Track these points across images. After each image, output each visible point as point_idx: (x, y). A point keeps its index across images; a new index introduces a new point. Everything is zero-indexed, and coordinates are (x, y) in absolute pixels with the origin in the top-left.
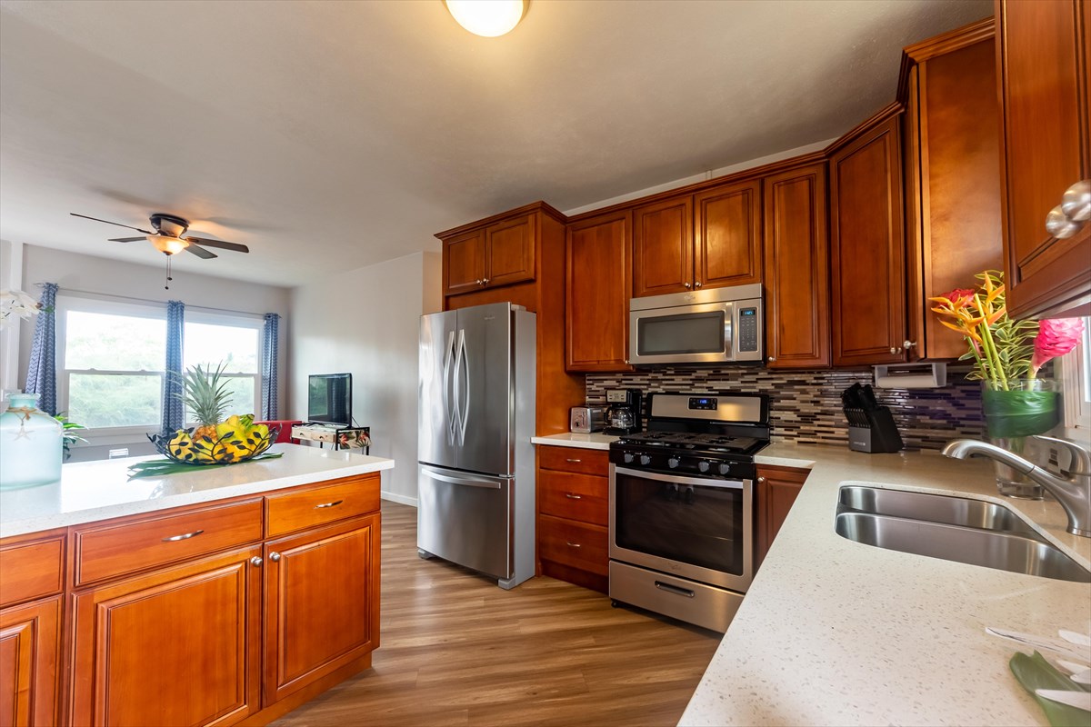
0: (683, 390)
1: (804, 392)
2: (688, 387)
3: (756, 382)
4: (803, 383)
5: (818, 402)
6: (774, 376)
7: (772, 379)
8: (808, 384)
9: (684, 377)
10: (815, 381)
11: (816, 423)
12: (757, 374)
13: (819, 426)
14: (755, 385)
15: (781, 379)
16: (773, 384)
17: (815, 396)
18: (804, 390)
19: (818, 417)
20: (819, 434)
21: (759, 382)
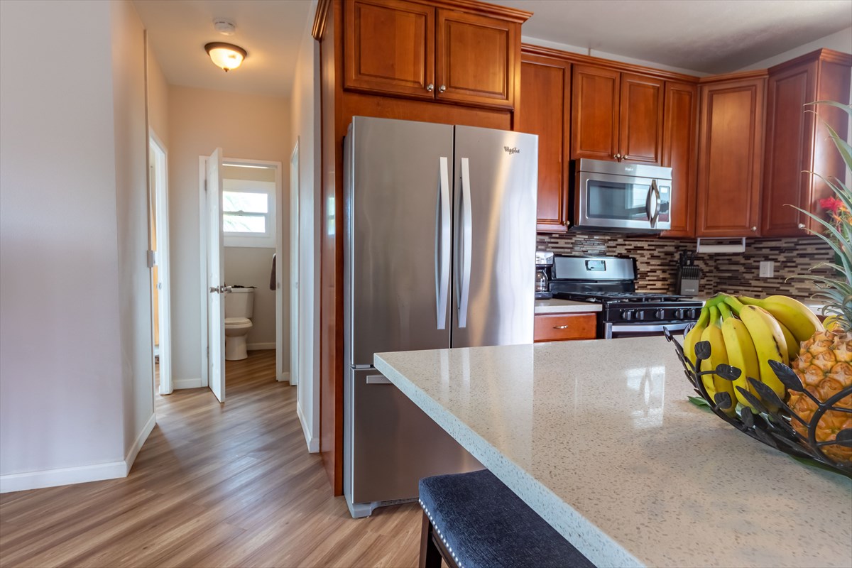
0: (564, 253)
1: (642, 255)
2: (569, 250)
3: (615, 247)
4: (642, 248)
5: (649, 263)
6: (627, 243)
7: (625, 245)
8: (645, 250)
9: (566, 241)
10: (648, 248)
11: (647, 278)
12: (616, 240)
13: (649, 280)
14: (614, 249)
15: (630, 245)
16: (626, 249)
17: (648, 259)
18: (643, 254)
19: (649, 274)
20: (649, 287)
21: (618, 247)
